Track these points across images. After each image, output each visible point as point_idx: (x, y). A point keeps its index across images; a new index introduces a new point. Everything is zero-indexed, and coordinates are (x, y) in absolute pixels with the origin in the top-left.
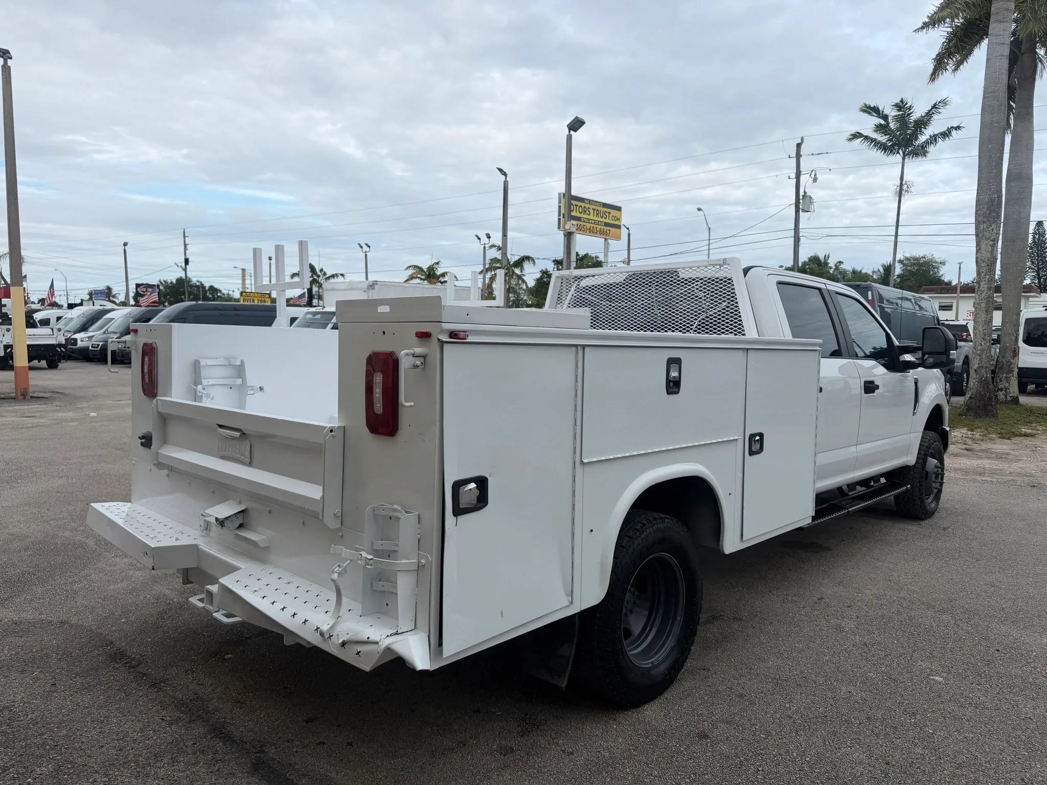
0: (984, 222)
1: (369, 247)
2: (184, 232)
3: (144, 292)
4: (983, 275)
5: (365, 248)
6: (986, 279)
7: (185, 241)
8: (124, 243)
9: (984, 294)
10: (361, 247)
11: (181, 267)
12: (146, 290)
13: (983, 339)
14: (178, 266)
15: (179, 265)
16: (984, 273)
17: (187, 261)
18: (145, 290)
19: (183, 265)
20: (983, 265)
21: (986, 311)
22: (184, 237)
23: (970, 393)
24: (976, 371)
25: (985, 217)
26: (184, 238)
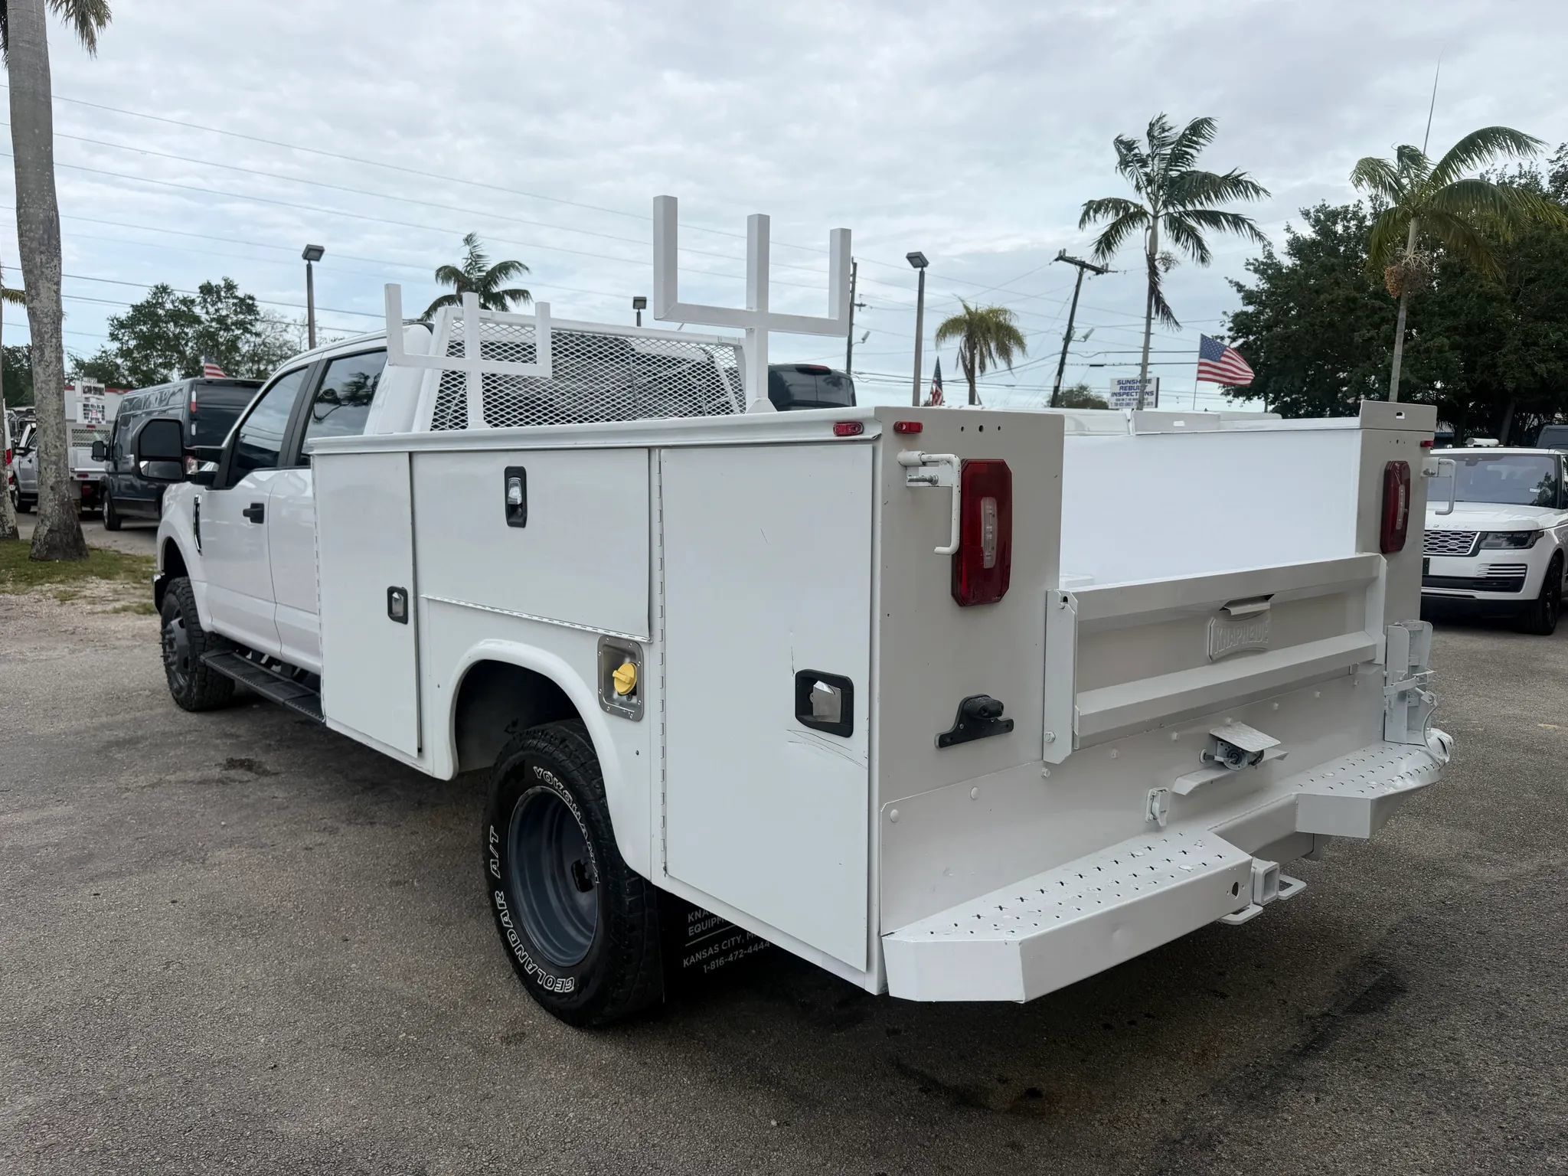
0: (41, 253)
4: (46, 337)
6: (53, 344)
9: (51, 367)
13: (58, 437)
16: (49, 335)
20: (45, 320)
21: (58, 394)
23: (48, 523)
24: (52, 488)
25: (43, 245)
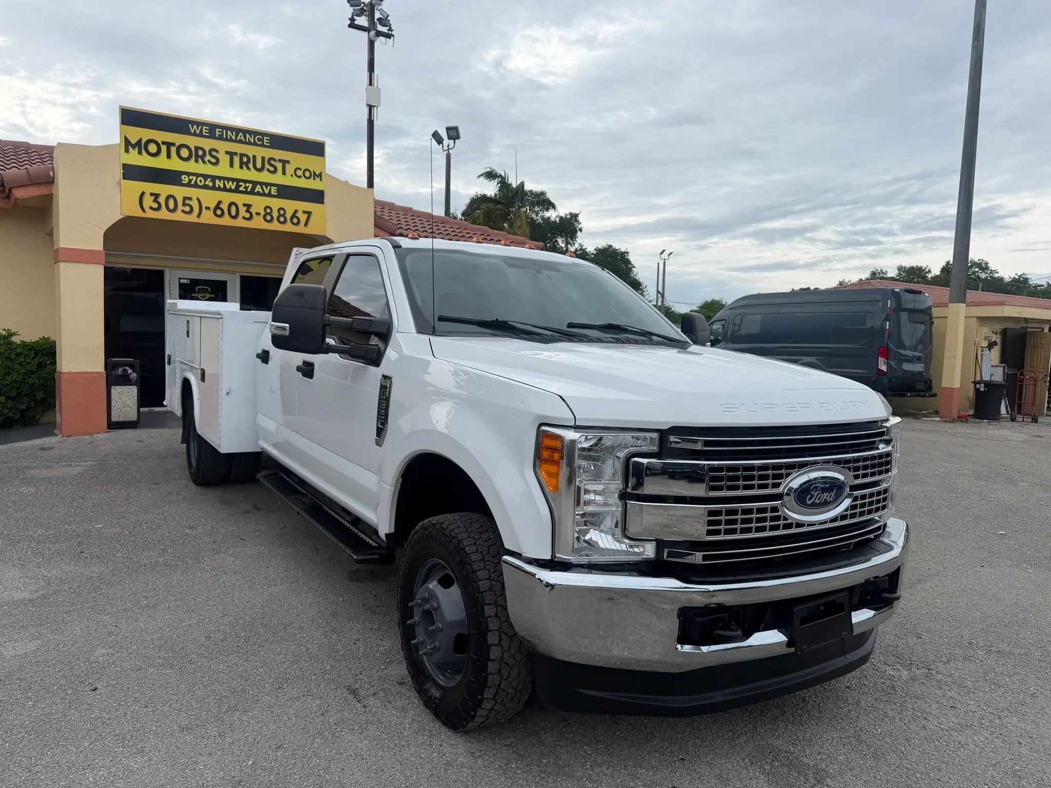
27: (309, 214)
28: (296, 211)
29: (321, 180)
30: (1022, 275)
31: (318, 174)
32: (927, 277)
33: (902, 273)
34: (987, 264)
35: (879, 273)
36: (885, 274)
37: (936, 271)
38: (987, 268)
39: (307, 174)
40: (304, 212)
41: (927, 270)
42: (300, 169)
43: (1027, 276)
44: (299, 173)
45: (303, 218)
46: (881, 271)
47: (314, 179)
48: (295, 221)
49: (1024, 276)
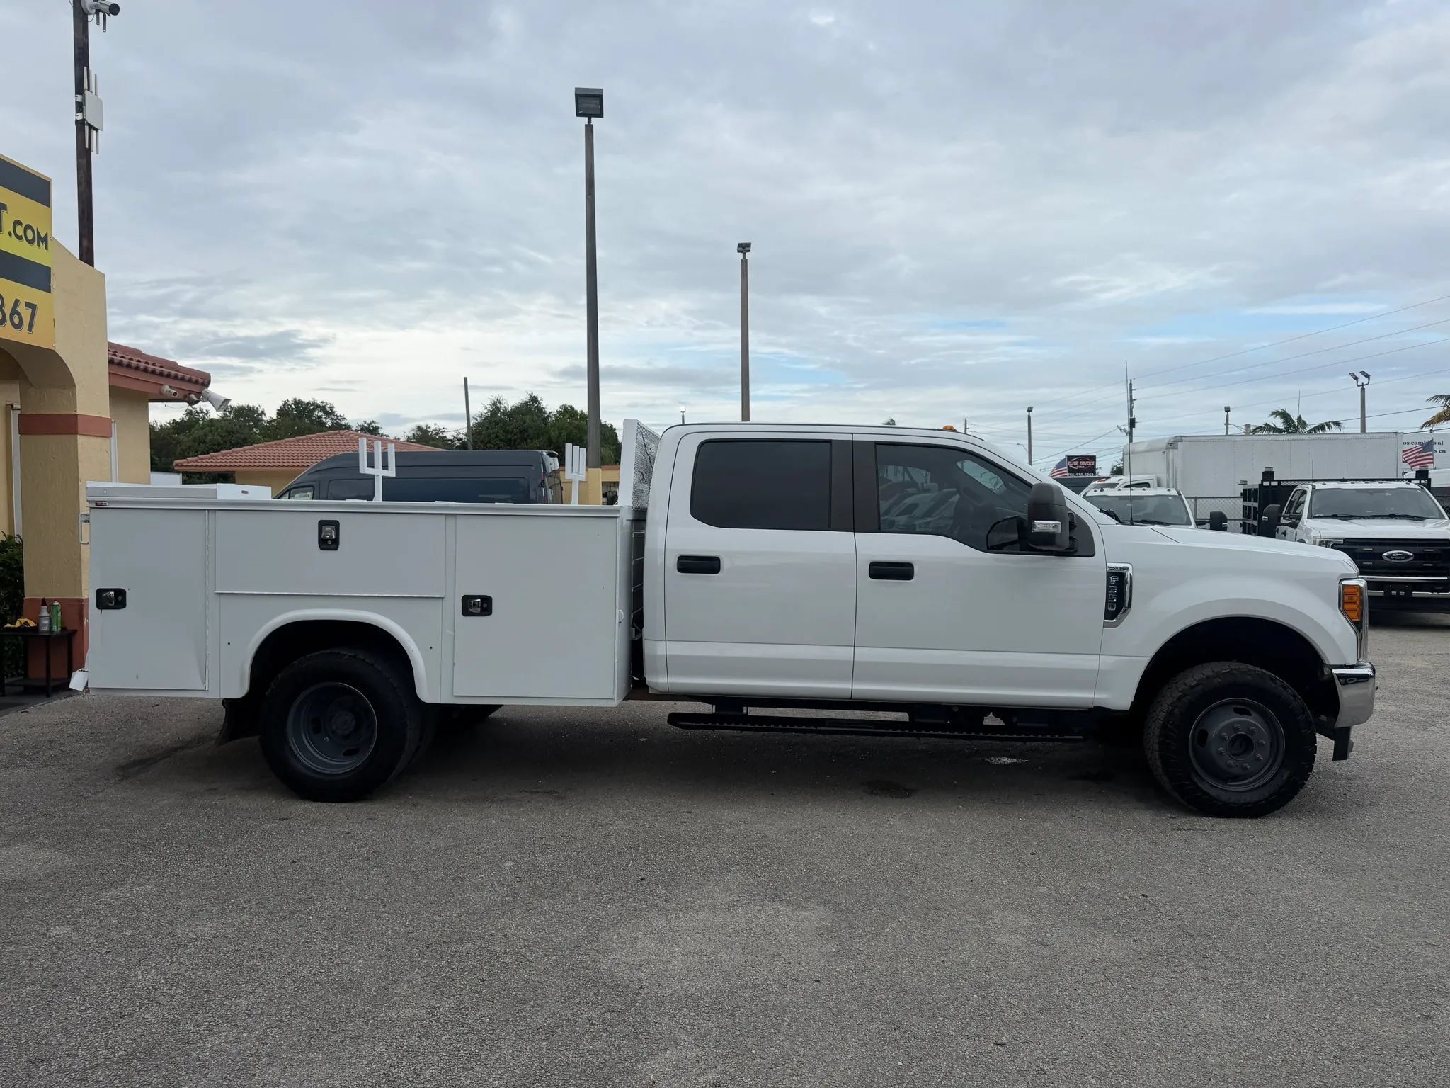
1: (1368, 376)
2: (1131, 384)
3: (1075, 466)
5: (1363, 380)
7: (1131, 396)
8: (1029, 408)
10: (1356, 378)
11: (1125, 430)
12: (1079, 463)
14: (1121, 430)
15: (1123, 428)
17: (1132, 423)
18: (1076, 463)
19: (1127, 428)
22: (1131, 390)
26: (1131, 393)
27: (32, 307)
28: (17, 302)
29: (46, 248)
30: (371, 423)
31: (42, 235)
32: (262, 420)
33: (228, 414)
34: (331, 407)
35: (197, 412)
36: (207, 414)
37: (271, 414)
38: (332, 413)
39: (30, 236)
40: (28, 305)
41: (260, 412)
42: (21, 224)
43: (377, 425)
44: (20, 231)
45: (26, 313)
46: (200, 409)
47: (38, 245)
48: (16, 320)
49: (373, 424)
